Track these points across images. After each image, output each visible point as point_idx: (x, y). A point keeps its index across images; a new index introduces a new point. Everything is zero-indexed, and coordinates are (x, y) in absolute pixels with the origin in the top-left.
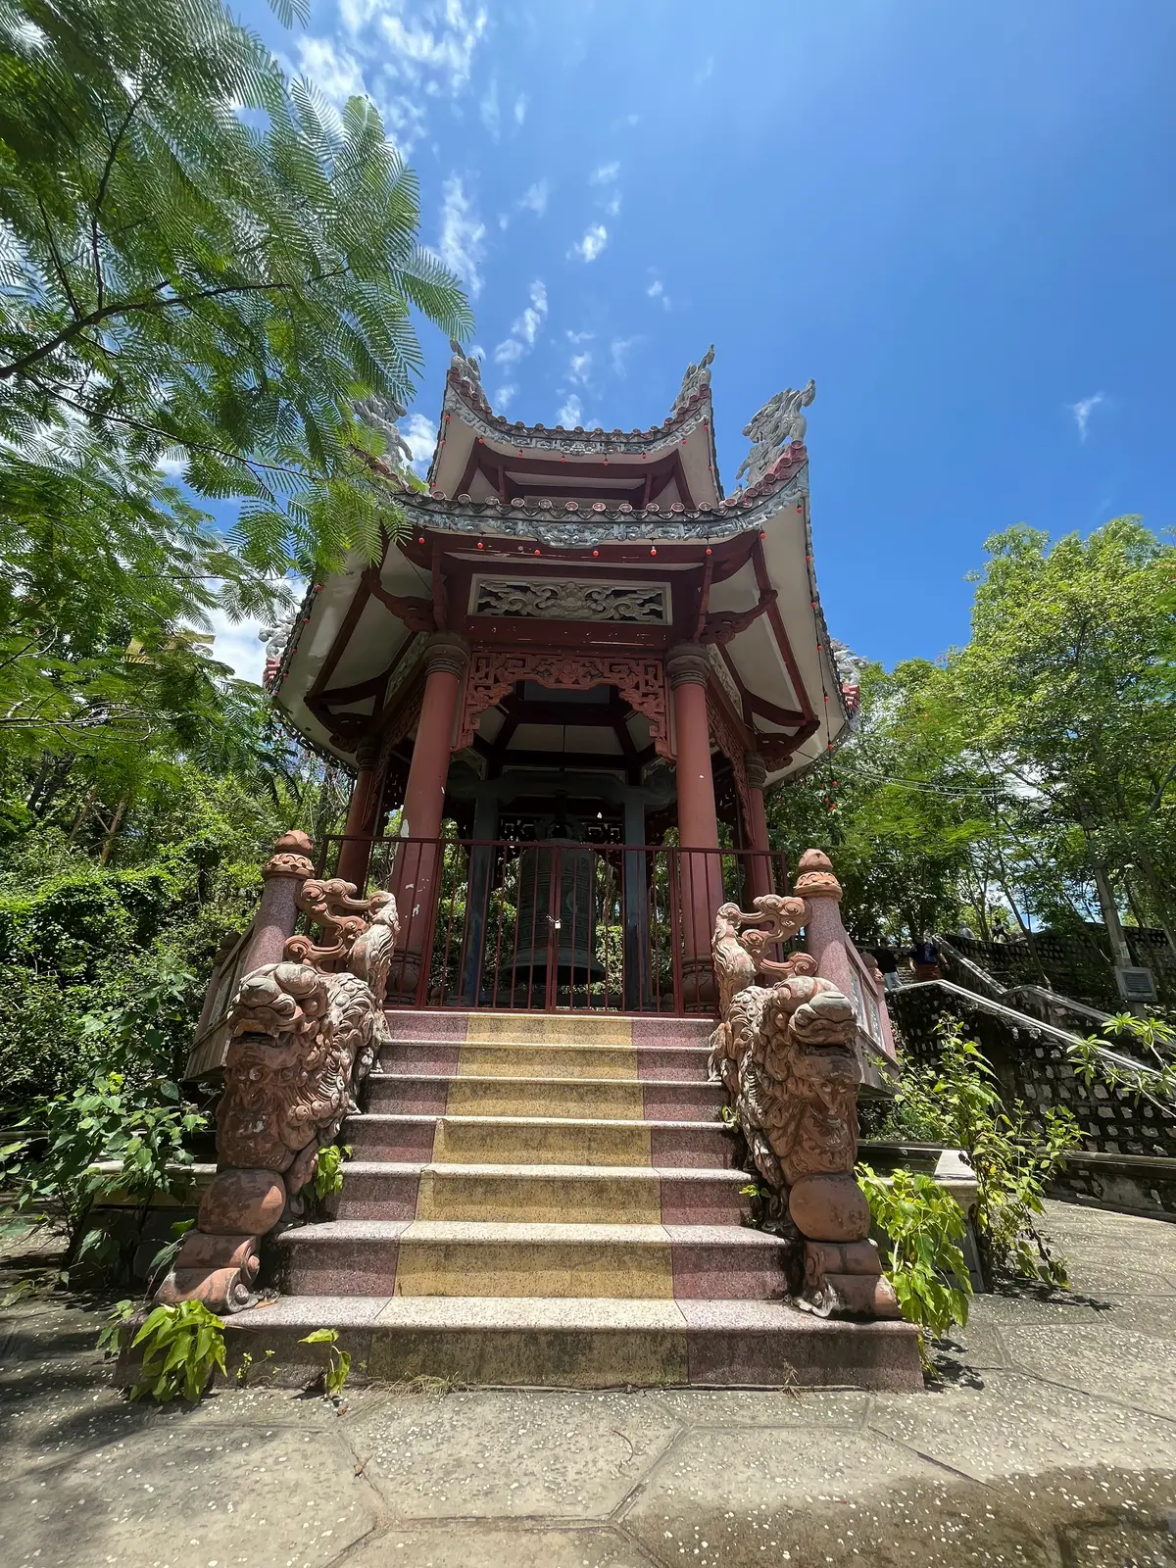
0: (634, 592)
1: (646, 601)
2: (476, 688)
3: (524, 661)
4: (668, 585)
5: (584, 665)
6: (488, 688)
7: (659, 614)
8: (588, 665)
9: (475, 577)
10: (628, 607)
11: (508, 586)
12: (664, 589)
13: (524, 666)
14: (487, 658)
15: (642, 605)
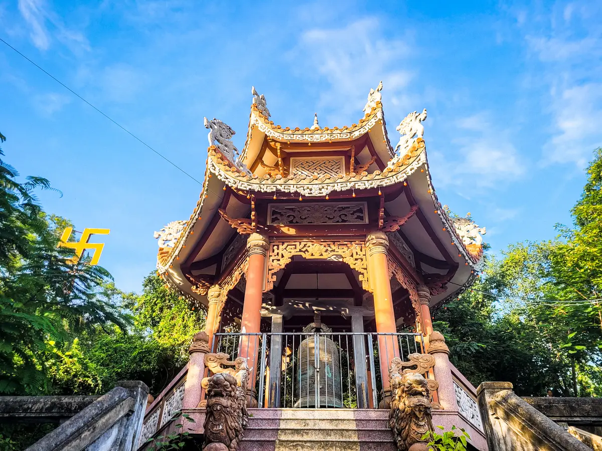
0: (349, 207)
1: (355, 212)
2: (273, 260)
3: (295, 245)
4: (366, 203)
5: (325, 246)
6: (279, 260)
7: (362, 218)
8: (327, 246)
9: (269, 205)
10: (346, 215)
11: (286, 209)
12: (363, 205)
13: (296, 248)
14: (278, 246)
15: (352, 214)
